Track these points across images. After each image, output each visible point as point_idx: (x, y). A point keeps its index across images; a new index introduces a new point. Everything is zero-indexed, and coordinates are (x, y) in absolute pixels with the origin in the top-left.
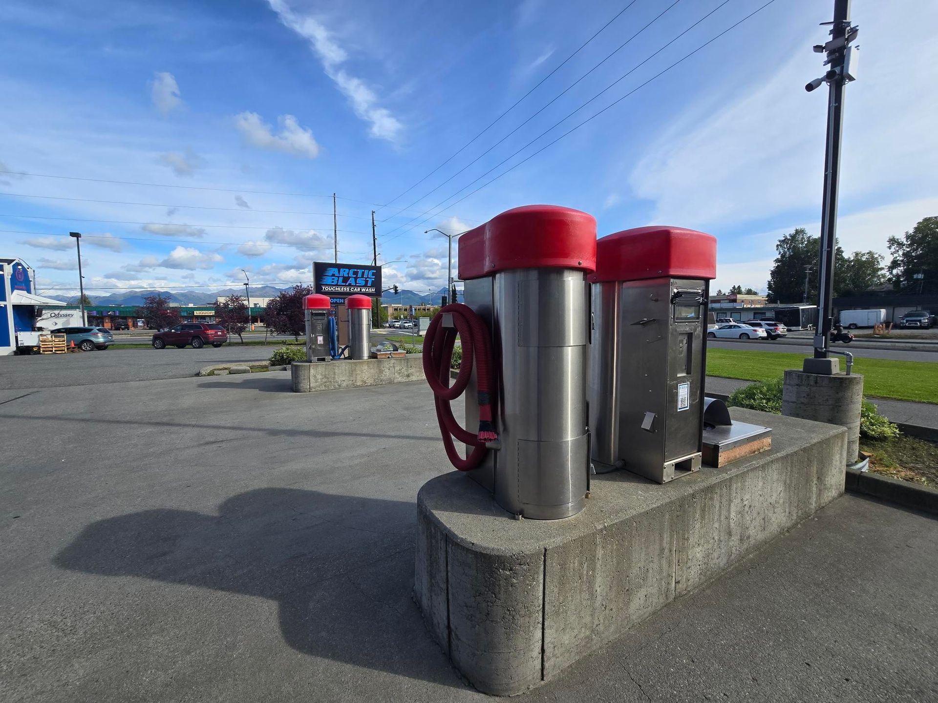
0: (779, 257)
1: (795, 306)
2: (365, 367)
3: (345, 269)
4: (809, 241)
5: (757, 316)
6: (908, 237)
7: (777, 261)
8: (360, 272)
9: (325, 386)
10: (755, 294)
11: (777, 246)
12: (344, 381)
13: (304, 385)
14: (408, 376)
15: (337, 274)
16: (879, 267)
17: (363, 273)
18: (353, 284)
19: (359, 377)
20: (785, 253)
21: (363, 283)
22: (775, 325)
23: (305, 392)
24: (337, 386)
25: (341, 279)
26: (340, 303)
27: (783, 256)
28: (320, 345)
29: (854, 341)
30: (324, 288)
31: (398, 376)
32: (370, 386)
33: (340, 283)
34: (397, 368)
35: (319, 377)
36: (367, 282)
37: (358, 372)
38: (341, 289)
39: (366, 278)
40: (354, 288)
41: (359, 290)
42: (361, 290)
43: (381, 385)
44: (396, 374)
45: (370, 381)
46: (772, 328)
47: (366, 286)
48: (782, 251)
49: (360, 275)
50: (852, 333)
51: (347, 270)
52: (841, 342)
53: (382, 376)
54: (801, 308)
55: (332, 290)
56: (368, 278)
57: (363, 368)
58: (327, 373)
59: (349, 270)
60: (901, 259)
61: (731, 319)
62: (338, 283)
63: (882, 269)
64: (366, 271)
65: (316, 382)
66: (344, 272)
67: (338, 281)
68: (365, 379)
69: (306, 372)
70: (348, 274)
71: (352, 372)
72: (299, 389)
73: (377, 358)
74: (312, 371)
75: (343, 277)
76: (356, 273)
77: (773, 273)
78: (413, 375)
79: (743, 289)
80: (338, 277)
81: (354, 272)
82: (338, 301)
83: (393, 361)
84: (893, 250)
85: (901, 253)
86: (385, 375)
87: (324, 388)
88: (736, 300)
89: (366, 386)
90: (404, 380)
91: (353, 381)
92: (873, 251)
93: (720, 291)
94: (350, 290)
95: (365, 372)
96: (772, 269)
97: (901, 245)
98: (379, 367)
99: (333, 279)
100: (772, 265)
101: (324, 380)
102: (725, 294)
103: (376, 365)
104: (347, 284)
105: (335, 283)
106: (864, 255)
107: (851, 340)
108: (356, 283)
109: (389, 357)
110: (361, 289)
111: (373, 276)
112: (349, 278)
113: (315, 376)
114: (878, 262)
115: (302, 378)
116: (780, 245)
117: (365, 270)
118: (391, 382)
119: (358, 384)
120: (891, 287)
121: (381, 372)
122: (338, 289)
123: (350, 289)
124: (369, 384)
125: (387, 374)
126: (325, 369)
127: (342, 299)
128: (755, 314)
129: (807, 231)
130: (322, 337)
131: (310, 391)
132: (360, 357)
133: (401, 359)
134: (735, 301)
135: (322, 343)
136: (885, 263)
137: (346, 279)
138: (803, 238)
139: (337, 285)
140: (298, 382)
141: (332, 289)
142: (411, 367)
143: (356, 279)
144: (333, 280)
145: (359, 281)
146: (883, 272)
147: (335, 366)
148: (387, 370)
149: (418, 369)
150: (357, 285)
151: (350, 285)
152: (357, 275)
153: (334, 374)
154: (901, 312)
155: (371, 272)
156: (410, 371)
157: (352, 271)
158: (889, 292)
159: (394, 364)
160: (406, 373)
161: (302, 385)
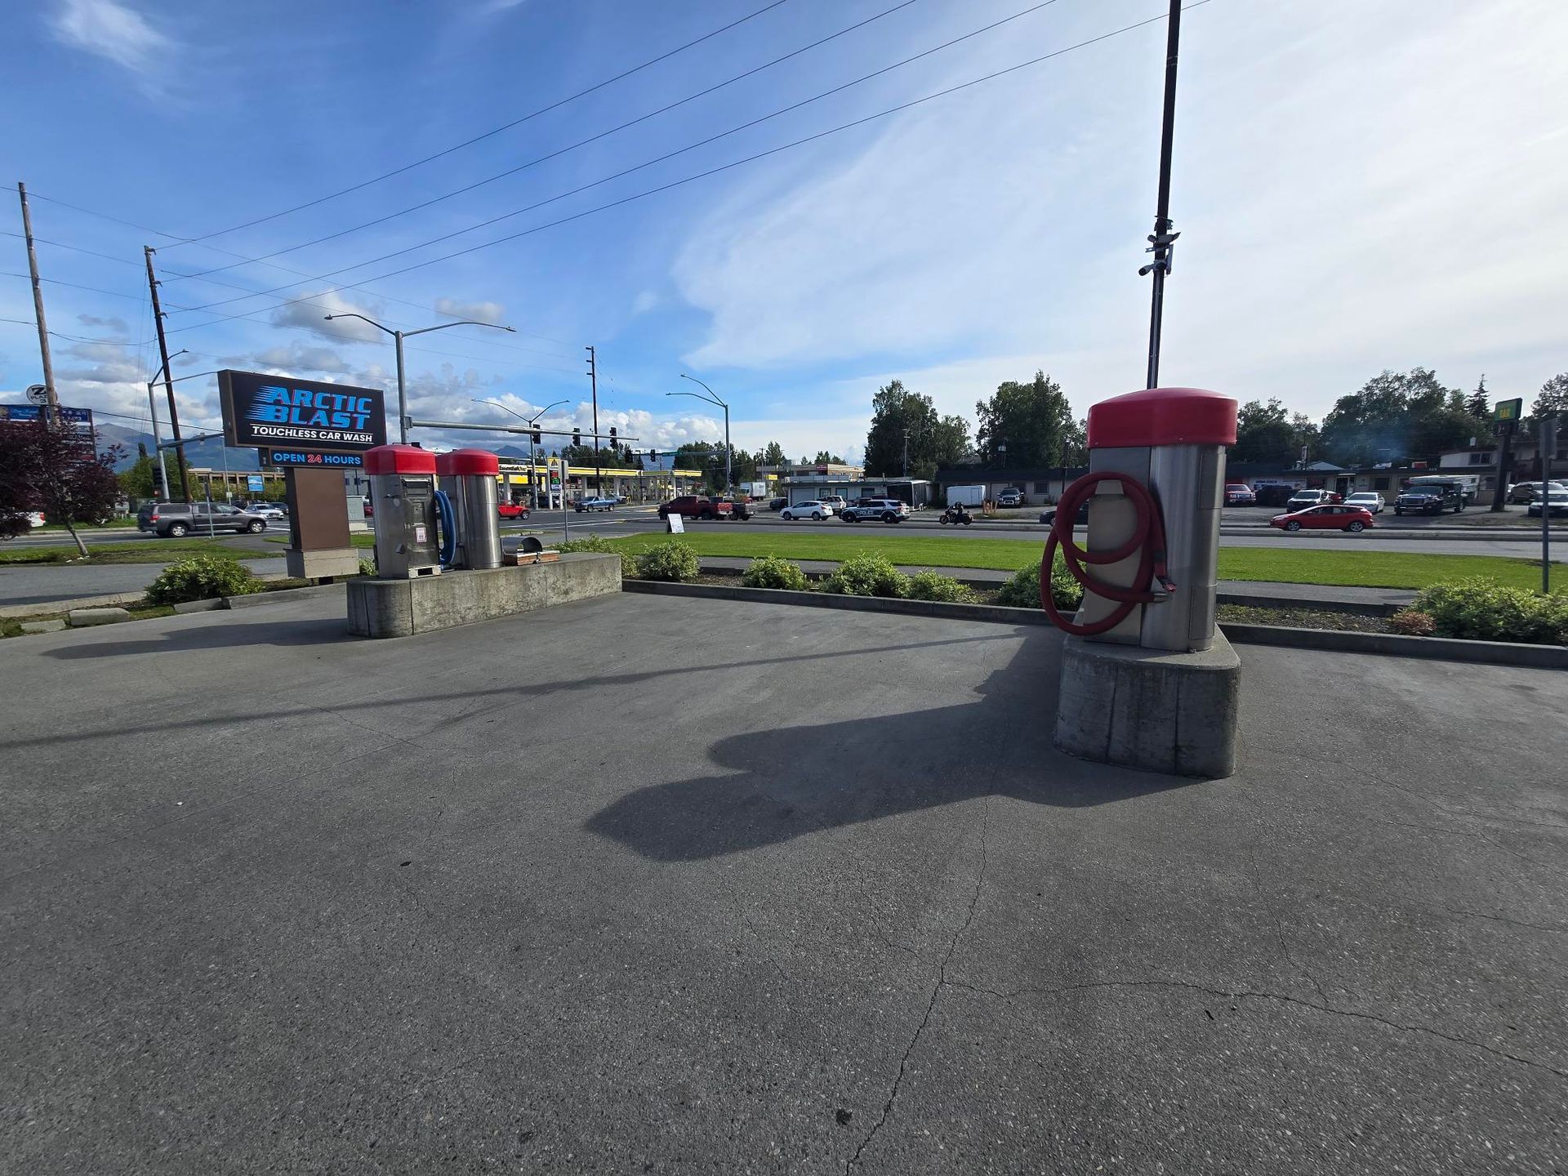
0: (876, 415)
1: (904, 480)
2: (502, 582)
3: (305, 392)
4: (905, 398)
5: (865, 492)
6: (992, 403)
7: (874, 421)
8: (339, 399)
9: (439, 621)
10: (843, 463)
11: (874, 401)
12: (469, 609)
13: (402, 622)
14: (566, 593)
15: (285, 399)
16: (966, 436)
17: (345, 403)
18: (325, 423)
19: (493, 600)
20: (882, 412)
21: (346, 423)
22: (899, 504)
23: (403, 635)
24: (460, 620)
25: (296, 412)
26: (297, 463)
27: (880, 415)
28: (421, 544)
29: (973, 522)
30: (256, 428)
31: (552, 595)
32: (512, 614)
33: (295, 419)
34: (551, 580)
35: (428, 605)
36: (354, 421)
37: (492, 592)
38: (297, 433)
39: (352, 413)
40: (328, 433)
41: (337, 436)
42: (342, 438)
43: (528, 611)
44: (549, 591)
45: (511, 607)
46: (896, 508)
47: (352, 428)
48: (879, 408)
49: (338, 406)
50: (971, 513)
51: (309, 394)
52: (962, 524)
53: (528, 596)
54: (913, 482)
55: (276, 434)
56: (356, 412)
57: (500, 584)
58: (441, 597)
59: (314, 394)
60: (987, 427)
61: (841, 497)
62: (288, 420)
63: (969, 438)
64: (352, 399)
65: (424, 614)
66: (304, 398)
67: (289, 415)
68: (504, 602)
69: (405, 596)
70: (312, 402)
71: (482, 592)
72: (391, 632)
73: (516, 564)
74: (416, 595)
75: (301, 407)
76: (328, 401)
77: (871, 437)
78: (573, 591)
79: (831, 457)
80: (290, 407)
81: (324, 398)
82: (293, 457)
83: (543, 569)
84: (981, 417)
85: (987, 420)
86: (534, 594)
87: (437, 626)
88: (827, 471)
89: (506, 615)
90: (561, 600)
91: (484, 607)
92: (962, 416)
93: (805, 458)
94: (318, 437)
95: (503, 592)
96: (870, 431)
97: (987, 411)
98: (523, 579)
99: (278, 411)
100: (869, 427)
101: (437, 610)
102: (810, 463)
103: (518, 577)
104: (311, 423)
105: (284, 419)
106: (953, 420)
107: (970, 521)
108: (331, 422)
109: (535, 562)
110: (342, 434)
111: (365, 408)
112: (313, 410)
113: (420, 604)
114: (965, 429)
115: (397, 609)
116: (877, 401)
117: (348, 396)
118: (542, 607)
119: (493, 613)
120: (979, 460)
121: (527, 588)
122: (292, 433)
123: (318, 434)
124: (510, 611)
125: (536, 591)
126: (438, 589)
127: (301, 453)
128: (863, 490)
129: (903, 385)
130: (423, 529)
131: (413, 634)
132: (485, 564)
133: (555, 565)
134: (825, 472)
135: (424, 539)
136: (972, 431)
137: (307, 413)
138: (899, 393)
139: (288, 424)
140: (389, 619)
141: (276, 432)
142: (570, 577)
143: (330, 413)
144: (278, 414)
145: (336, 417)
146: (969, 442)
147: (454, 582)
148: (536, 585)
149: (580, 581)
150: (334, 425)
151: (317, 425)
152: (332, 406)
153: (454, 598)
154: (999, 488)
155: (362, 401)
156: (569, 585)
157: (320, 396)
158: (977, 466)
159: (544, 573)
160: (563, 588)
161: (397, 623)
